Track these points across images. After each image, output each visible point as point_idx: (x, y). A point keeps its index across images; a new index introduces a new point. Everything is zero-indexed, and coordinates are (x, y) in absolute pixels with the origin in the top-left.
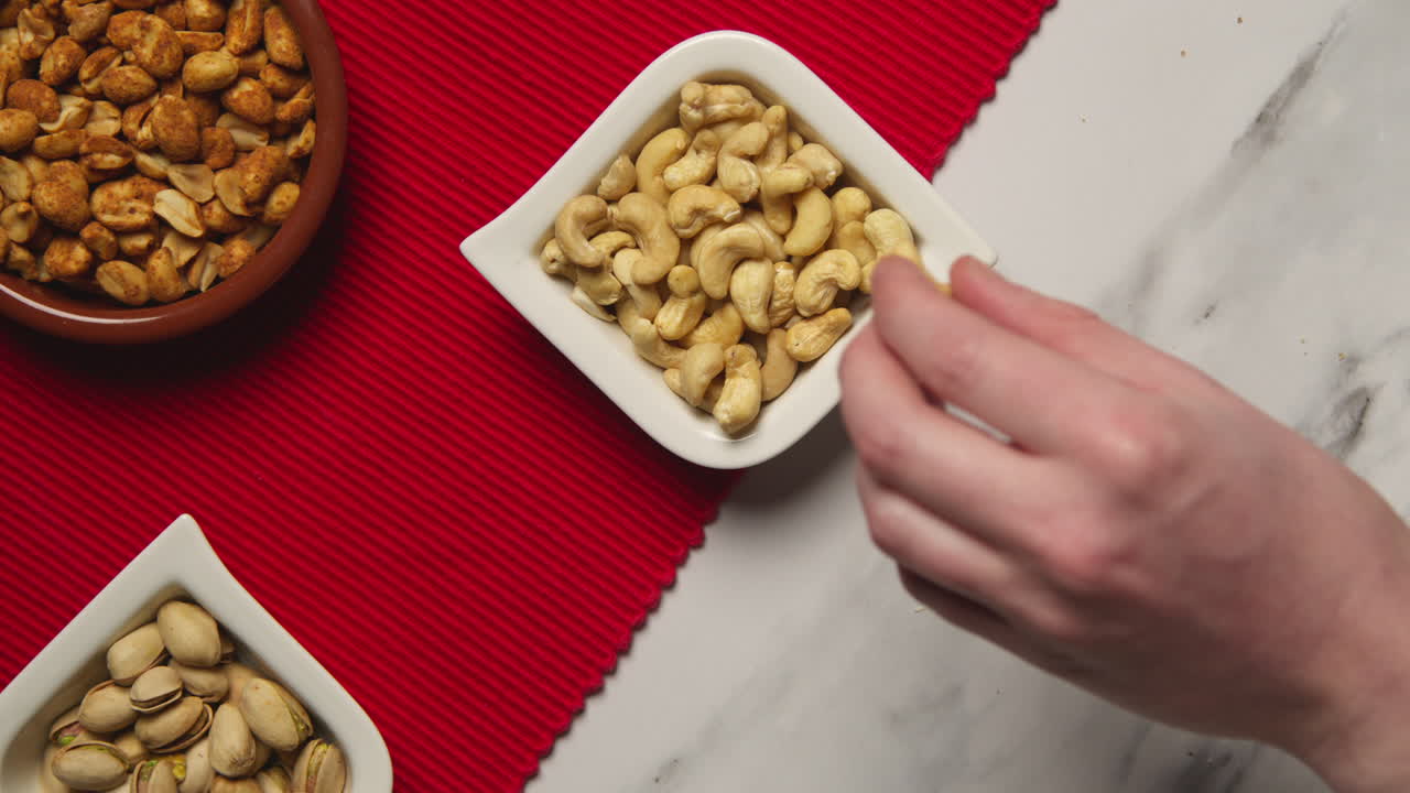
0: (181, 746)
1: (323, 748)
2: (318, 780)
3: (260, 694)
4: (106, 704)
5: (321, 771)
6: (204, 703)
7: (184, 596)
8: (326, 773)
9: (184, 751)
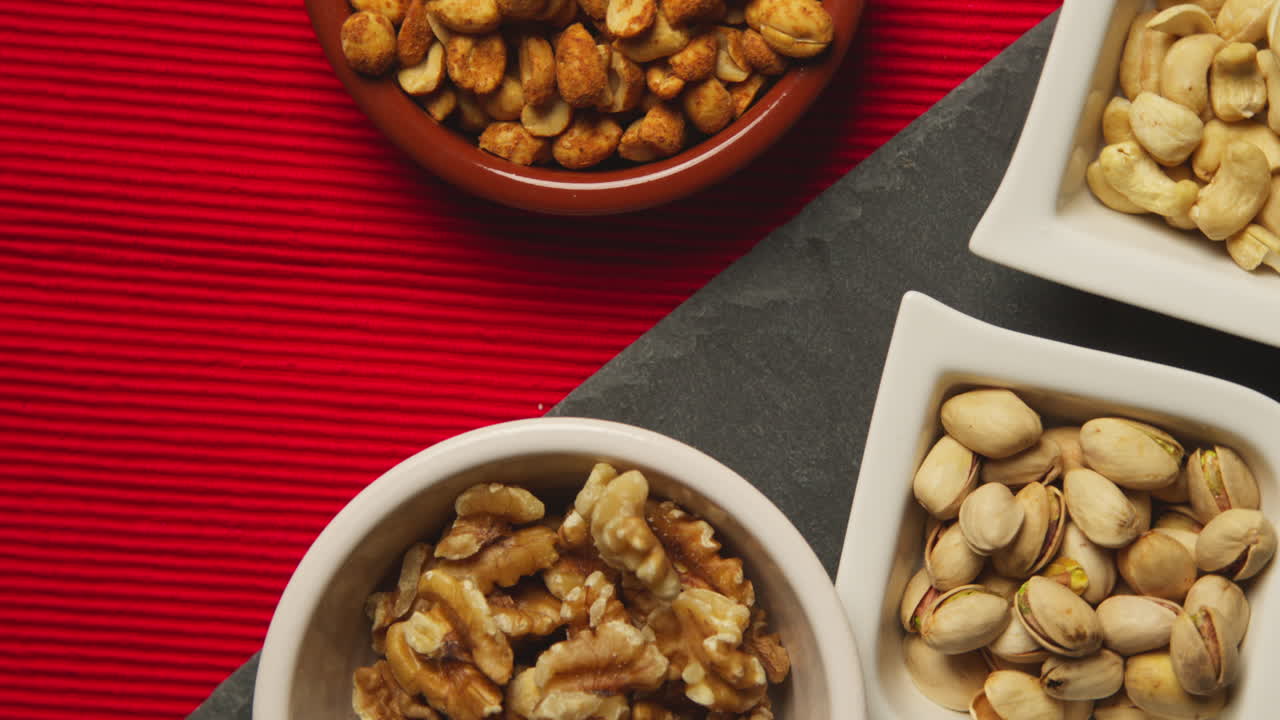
0: (1050, 551)
1: (1209, 455)
2: (1228, 491)
3: (1103, 434)
4: (950, 553)
5: (1225, 483)
6: (1046, 486)
7: (957, 386)
8: (1233, 480)
9: (1058, 554)
